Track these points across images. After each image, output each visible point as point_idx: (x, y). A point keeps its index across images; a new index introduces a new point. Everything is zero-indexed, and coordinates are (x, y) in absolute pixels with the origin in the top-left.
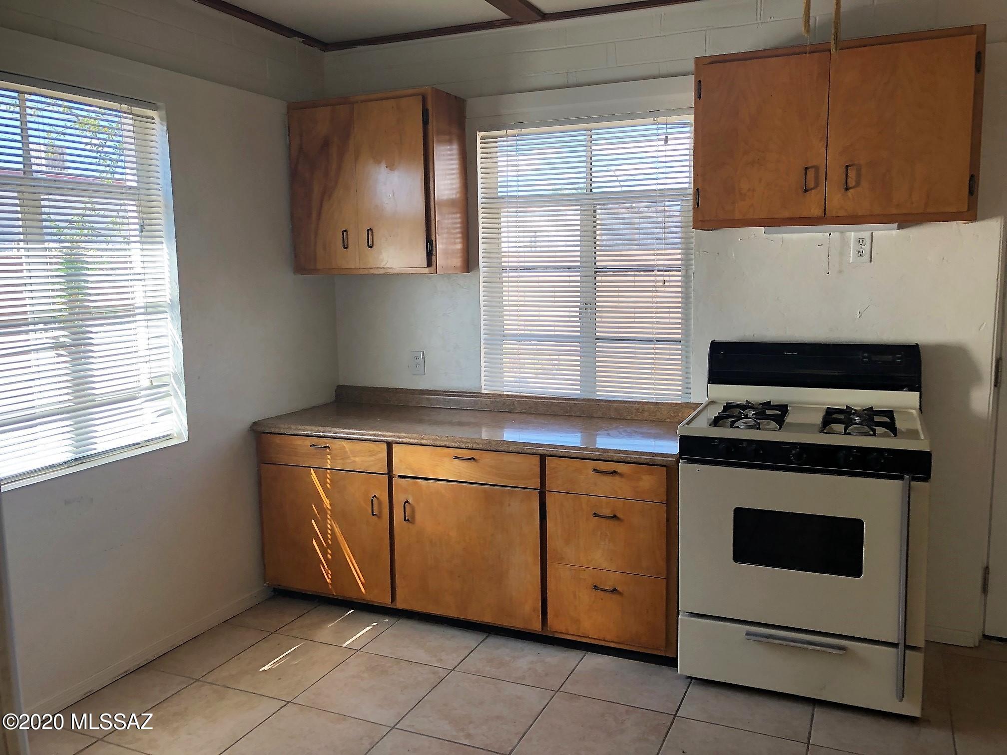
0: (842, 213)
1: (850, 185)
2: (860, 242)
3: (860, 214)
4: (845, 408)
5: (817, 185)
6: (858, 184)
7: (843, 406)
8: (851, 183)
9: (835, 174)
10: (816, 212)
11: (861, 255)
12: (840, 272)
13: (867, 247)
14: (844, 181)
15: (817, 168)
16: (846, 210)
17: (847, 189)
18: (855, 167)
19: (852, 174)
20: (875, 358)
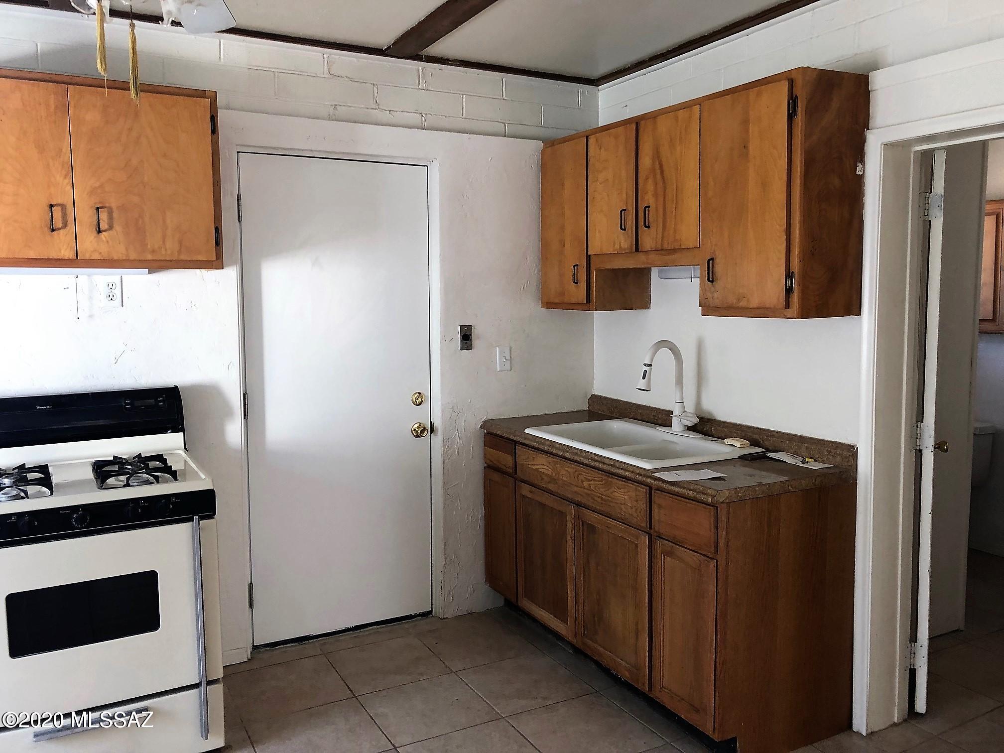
0: (96, 256)
1: (102, 228)
2: (111, 286)
3: (116, 258)
4: (112, 459)
5: (65, 225)
6: (111, 227)
7: (110, 456)
8: (104, 225)
9: (85, 215)
10: (68, 254)
11: (112, 299)
12: (91, 316)
13: (117, 291)
14: (95, 223)
15: (63, 207)
16: (101, 253)
17: (99, 232)
18: (106, 209)
19: (104, 216)
20: (137, 403)
